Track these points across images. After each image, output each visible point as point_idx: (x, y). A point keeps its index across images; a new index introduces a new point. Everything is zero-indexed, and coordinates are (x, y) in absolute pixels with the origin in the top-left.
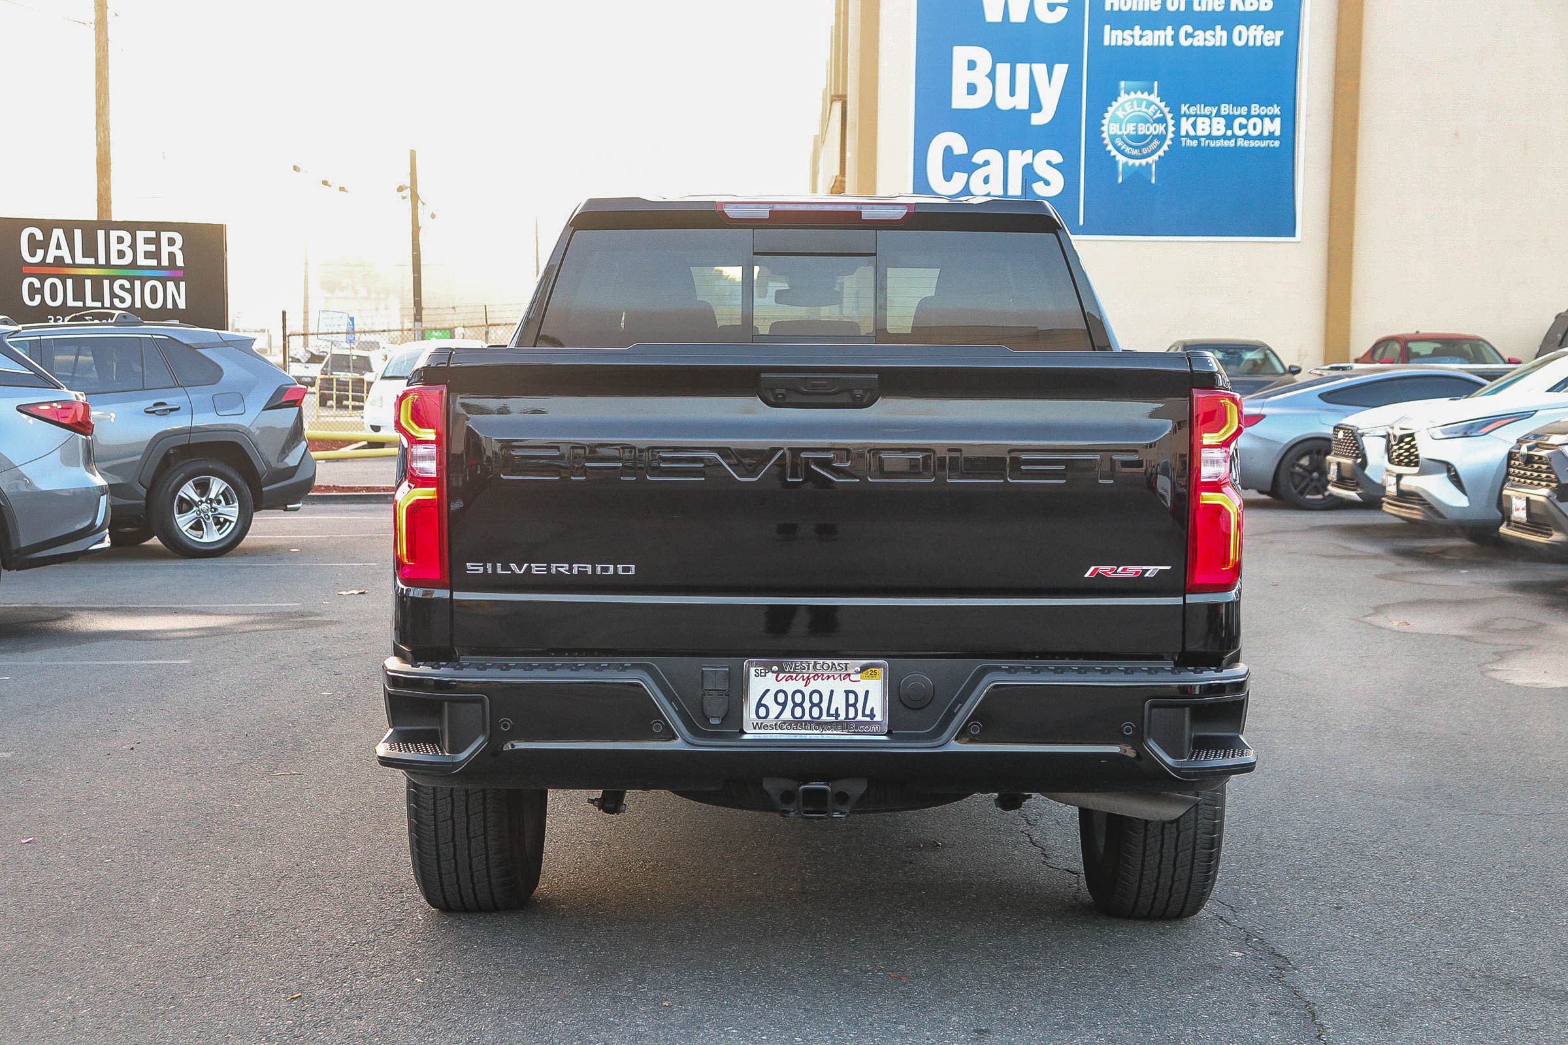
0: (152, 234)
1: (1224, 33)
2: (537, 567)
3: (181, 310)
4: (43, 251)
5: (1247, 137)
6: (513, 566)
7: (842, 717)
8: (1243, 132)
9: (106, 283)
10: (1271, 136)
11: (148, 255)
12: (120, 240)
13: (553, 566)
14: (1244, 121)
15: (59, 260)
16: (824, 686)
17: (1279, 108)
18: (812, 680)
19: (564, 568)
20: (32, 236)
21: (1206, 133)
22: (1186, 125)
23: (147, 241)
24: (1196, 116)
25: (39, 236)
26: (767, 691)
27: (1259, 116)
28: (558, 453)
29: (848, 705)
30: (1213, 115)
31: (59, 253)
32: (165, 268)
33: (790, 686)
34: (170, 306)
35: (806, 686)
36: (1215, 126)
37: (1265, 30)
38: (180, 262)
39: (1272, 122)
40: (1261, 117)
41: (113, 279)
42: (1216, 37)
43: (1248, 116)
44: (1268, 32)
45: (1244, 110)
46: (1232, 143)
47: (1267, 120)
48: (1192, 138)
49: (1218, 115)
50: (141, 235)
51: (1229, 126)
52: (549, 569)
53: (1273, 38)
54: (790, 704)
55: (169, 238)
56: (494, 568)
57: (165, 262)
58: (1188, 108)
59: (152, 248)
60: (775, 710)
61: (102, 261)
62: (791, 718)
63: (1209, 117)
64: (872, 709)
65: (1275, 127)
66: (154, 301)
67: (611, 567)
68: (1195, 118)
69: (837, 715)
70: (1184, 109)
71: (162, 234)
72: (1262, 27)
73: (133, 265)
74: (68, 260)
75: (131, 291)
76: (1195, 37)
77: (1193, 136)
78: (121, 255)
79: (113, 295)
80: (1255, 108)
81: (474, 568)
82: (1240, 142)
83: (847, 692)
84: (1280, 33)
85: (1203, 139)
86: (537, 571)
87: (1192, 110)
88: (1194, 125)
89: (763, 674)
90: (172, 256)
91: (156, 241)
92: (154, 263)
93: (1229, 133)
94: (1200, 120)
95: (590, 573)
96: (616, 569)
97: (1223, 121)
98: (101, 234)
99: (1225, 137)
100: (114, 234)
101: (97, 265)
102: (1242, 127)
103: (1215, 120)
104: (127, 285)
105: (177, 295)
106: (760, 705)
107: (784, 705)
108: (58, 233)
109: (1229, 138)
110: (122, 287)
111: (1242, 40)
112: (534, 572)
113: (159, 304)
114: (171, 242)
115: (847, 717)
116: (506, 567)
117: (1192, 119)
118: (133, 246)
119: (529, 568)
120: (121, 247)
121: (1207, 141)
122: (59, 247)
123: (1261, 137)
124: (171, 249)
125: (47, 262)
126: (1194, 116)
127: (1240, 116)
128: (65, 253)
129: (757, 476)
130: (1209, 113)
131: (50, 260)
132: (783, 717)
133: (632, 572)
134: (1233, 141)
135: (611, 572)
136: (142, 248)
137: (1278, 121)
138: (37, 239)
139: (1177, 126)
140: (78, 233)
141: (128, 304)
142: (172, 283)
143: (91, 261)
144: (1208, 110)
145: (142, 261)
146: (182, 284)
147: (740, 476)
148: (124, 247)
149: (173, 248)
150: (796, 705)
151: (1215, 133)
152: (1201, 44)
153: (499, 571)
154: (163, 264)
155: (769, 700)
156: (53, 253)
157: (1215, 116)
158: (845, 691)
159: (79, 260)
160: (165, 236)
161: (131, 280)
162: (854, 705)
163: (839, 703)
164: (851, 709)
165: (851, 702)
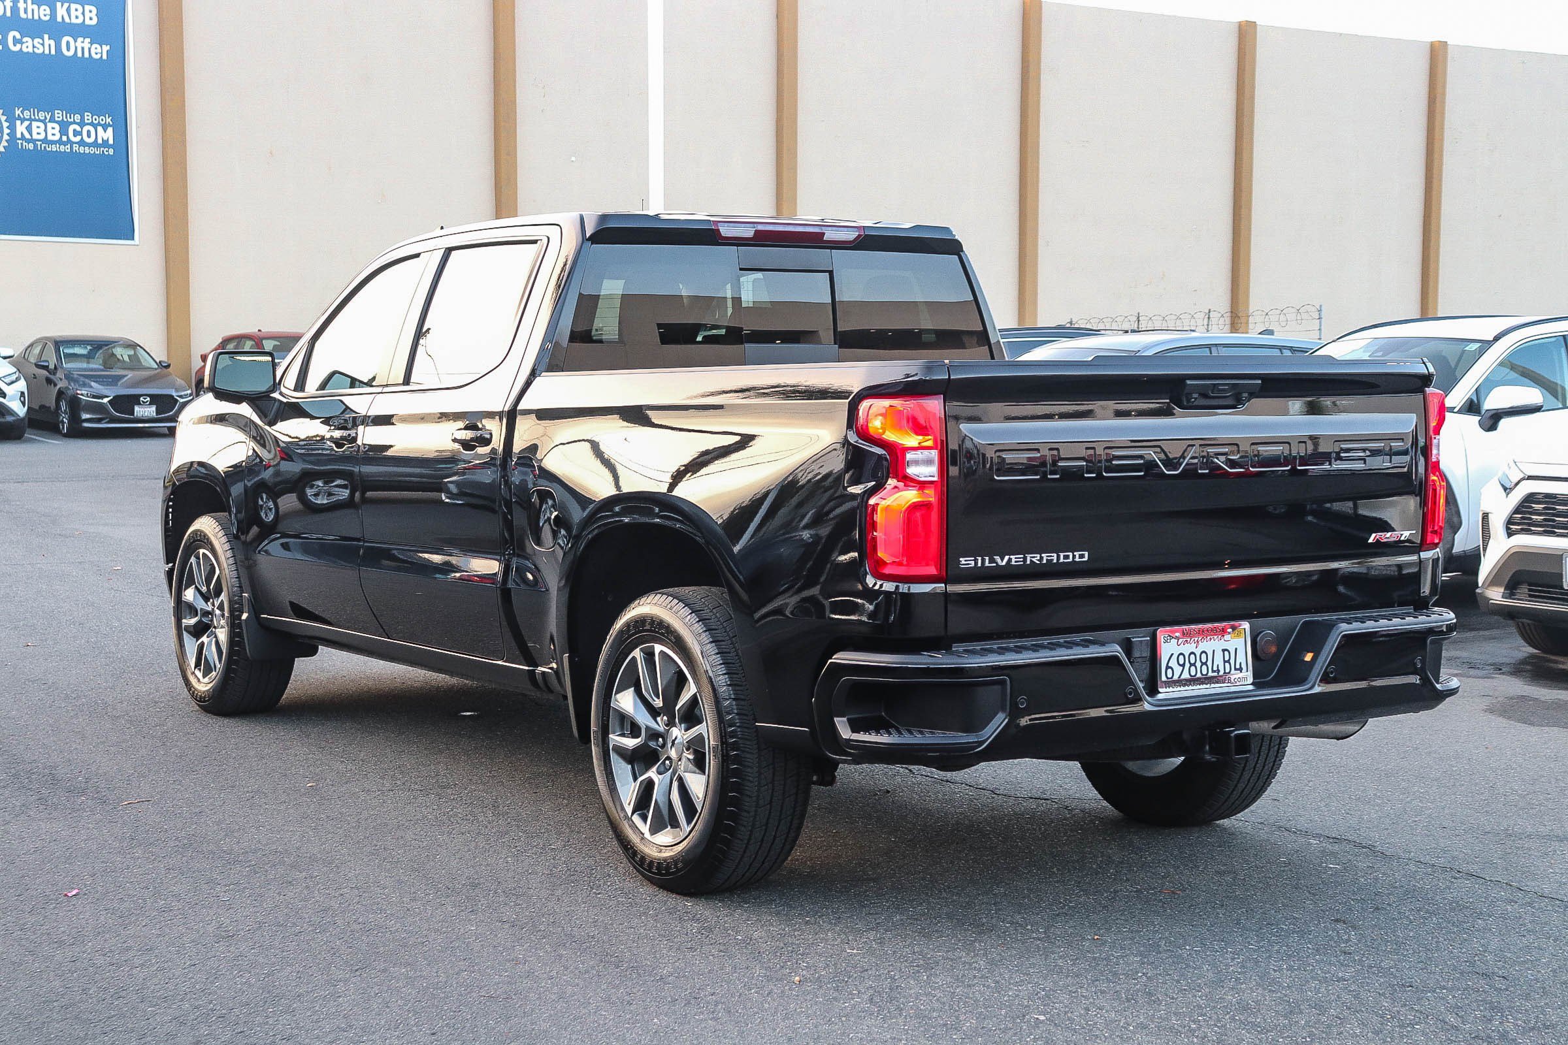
1: (52, 43)
2: (1016, 558)
5: (82, 143)
6: (997, 558)
7: (1221, 673)
8: (78, 139)
10: (105, 143)
13: (1029, 557)
14: (78, 128)
16: (1208, 647)
17: (111, 118)
18: (1200, 642)
19: (1036, 558)
21: (42, 136)
22: (21, 128)
24: (30, 120)
26: (1172, 654)
27: (92, 124)
28: (1039, 455)
29: (1225, 662)
30: (47, 121)
33: (1187, 649)
35: (1196, 647)
36: (50, 131)
37: (91, 43)
39: (105, 132)
40: (95, 126)
42: (44, 46)
43: (82, 124)
44: (95, 46)
45: (77, 118)
46: (67, 148)
47: (100, 129)
48: (28, 141)
49: (52, 120)
51: (64, 131)
52: (1025, 559)
53: (100, 51)
54: (1187, 665)
56: (983, 561)
58: (22, 112)
60: (1178, 670)
62: (1189, 677)
63: (43, 121)
64: (1240, 663)
65: (109, 135)
67: (1071, 554)
68: (29, 122)
69: (1218, 671)
70: (18, 112)
72: (88, 40)
76: (24, 43)
77: (28, 139)
80: (88, 117)
81: (966, 562)
82: (76, 148)
83: (1224, 650)
84: (106, 48)
85: (39, 143)
86: (1016, 562)
87: (27, 114)
88: (29, 129)
89: (1169, 641)
93: (64, 138)
94: (35, 124)
95: (1055, 561)
96: (1074, 556)
97: (57, 127)
99: (60, 142)
102: (76, 133)
103: (50, 125)
106: (1168, 667)
107: (1183, 666)
109: (65, 144)
111: (71, 50)
112: (1013, 563)
115: (1225, 673)
116: (992, 561)
117: (26, 123)
119: (1010, 560)
121: (43, 145)
123: (95, 144)
126: (27, 120)
127: (74, 122)
129: (1178, 470)
130: (43, 118)
132: (1183, 677)
133: (1086, 559)
134: (69, 146)
135: (1071, 560)
137: (110, 130)
139: (12, 128)
144: (42, 115)
147: (1167, 471)
150: (1191, 665)
151: (50, 137)
152: (30, 50)
153: (987, 564)
155: (1173, 663)
157: (49, 122)
158: (1223, 650)
162: (1229, 661)
163: (1219, 660)
164: (1227, 665)
165: (1227, 659)
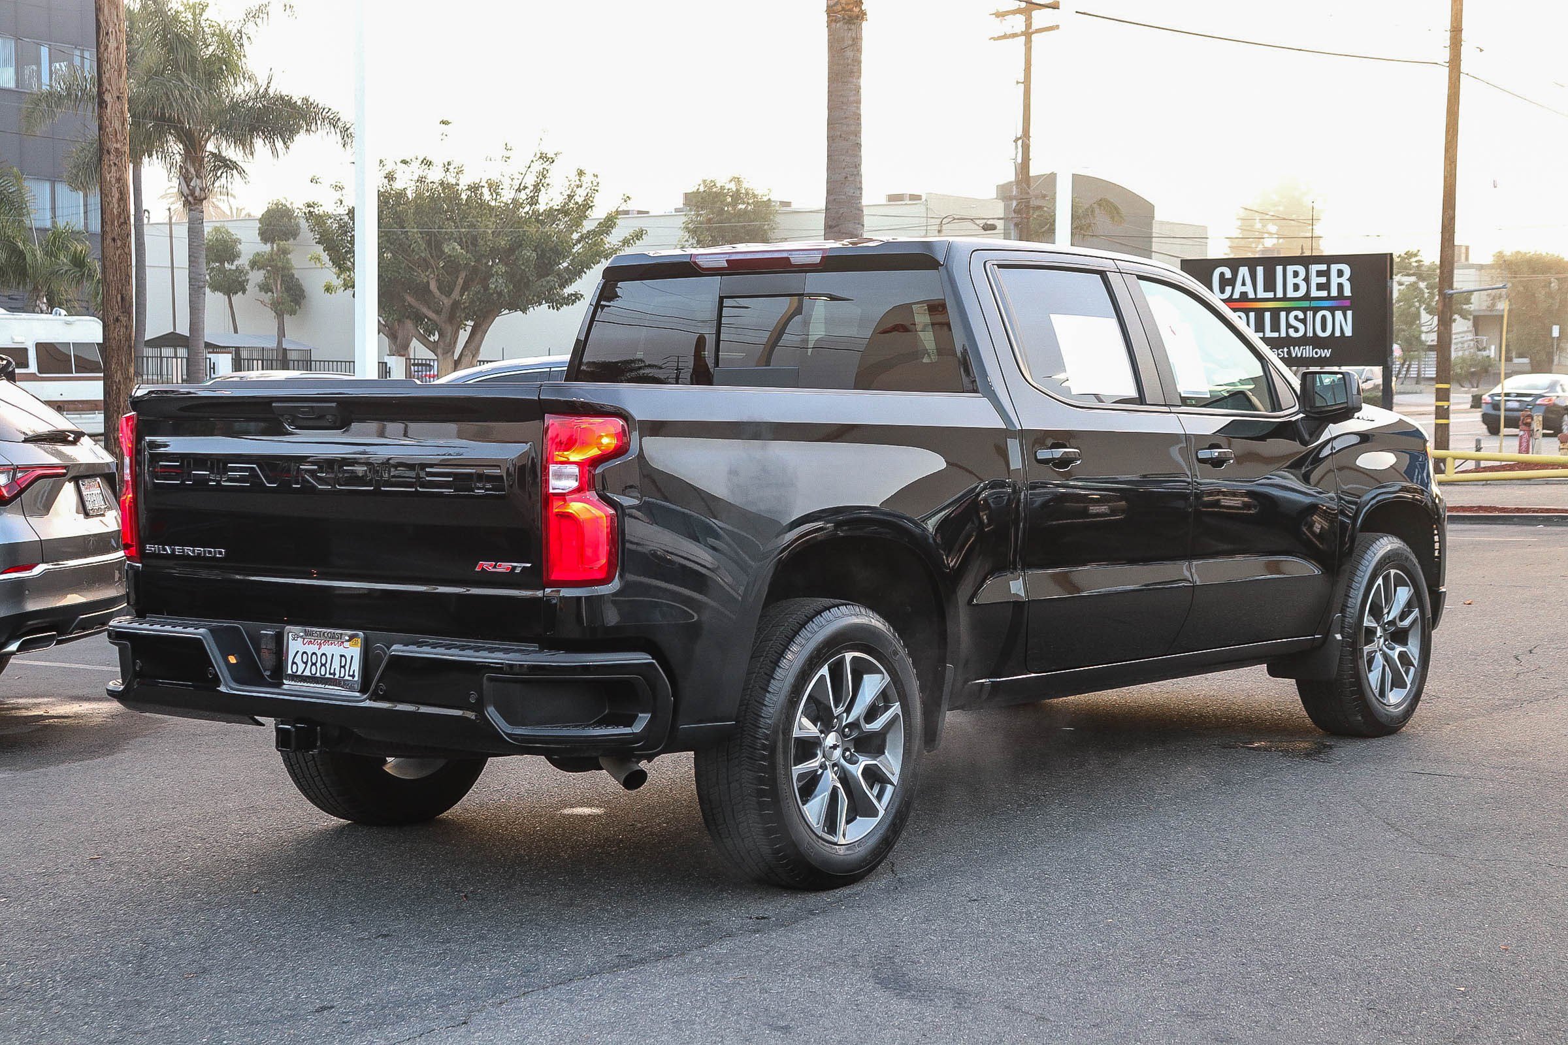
0: (1324, 267)
3: (1348, 337)
4: (1231, 287)
7: (337, 677)
9: (1283, 314)
11: (1320, 287)
12: (1296, 274)
15: (1244, 295)
16: (328, 649)
18: (320, 644)
20: (1222, 274)
23: (1319, 274)
25: (1228, 275)
26: (298, 652)
29: (341, 667)
31: (1244, 289)
32: (1334, 298)
33: (311, 649)
34: (1338, 334)
35: (319, 649)
38: (1347, 292)
41: (1288, 310)
50: (1314, 268)
54: (309, 664)
55: (1338, 270)
57: (1334, 293)
59: (1323, 280)
60: (301, 666)
61: (1280, 294)
62: (310, 675)
64: (353, 670)
66: (1324, 329)
69: (334, 674)
71: (1332, 266)
73: (1307, 297)
74: (1251, 295)
75: (1304, 321)
78: (1296, 287)
79: (1289, 326)
83: (341, 656)
89: (296, 638)
90: (1340, 286)
91: (1326, 274)
92: (1324, 294)
98: (1279, 269)
100: (1290, 269)
101: (1275, 299)
104: (1301, 316)
105: (1343, 324)
106: (293, 663)
107: (306, 663)
108: (1244, 271)
110: (1296, 318)
113: (1328, 332)
114: (1340, 273)
115: (339, 676)
118: (1307, 279)
120: (1296, 281)
122: (1244, 284)
124: (1340, 280)
125: (1234, 297)
128: (1249, 288)
129: (277, 483)
131: (1236, 296)
132: (305, 674)
136: (1315, 280)
138: (1226, 277)
140: (1260, 270)
141: (1301, 333)
142: (1341, 312)
143: (1270, 295)
145: (1315, 293)
146: (1349, 313)
148: (1299, 280)
149: (1342, 280)
150: (313, 664)
154: (1332, 295)
155: (298, 660)
156: (1239, 289)
159: (1261, 294)
160: (1334, 268)
161: (1304, 310)
162: (344, 667)
163: (336, 665)
164: (342, 669)
165: (343, 664)
